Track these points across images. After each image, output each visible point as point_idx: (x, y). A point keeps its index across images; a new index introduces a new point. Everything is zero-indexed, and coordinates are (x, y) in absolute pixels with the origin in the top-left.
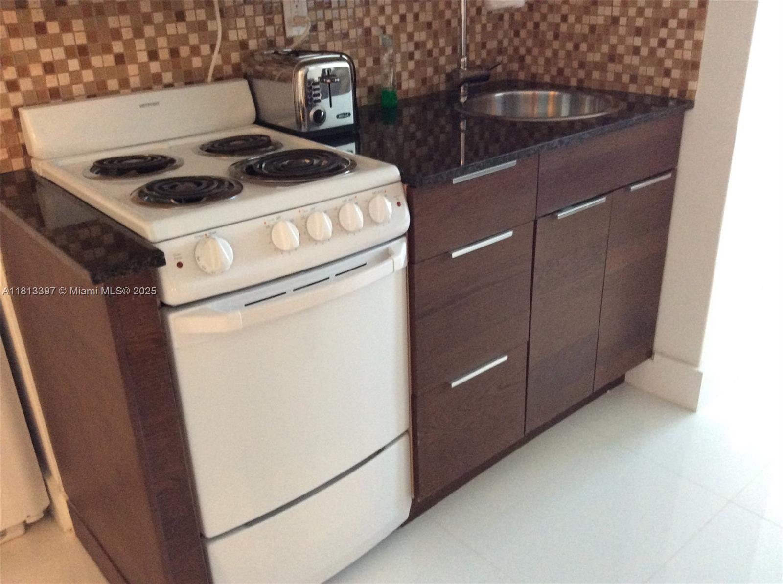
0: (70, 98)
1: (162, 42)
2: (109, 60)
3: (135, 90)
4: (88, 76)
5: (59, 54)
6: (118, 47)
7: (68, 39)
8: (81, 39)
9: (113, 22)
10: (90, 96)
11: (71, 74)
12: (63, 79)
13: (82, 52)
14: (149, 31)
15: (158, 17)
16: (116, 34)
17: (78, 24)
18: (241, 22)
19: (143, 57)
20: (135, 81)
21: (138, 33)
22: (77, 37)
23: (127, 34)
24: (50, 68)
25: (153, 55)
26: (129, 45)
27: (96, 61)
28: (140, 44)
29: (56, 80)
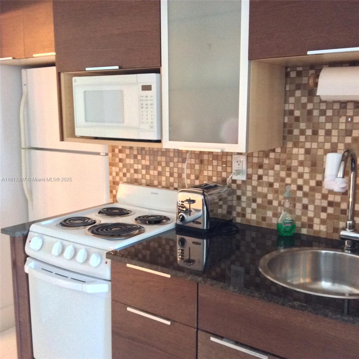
0: (140, 184)
1: (176, 170)
2: (156, 173)
3: (163, 187)
4: (148, 177)
5: (140, 167)
6: (160, 169)
7: (143, 162)
8: (148, 163)
9: (159, 159)
10: (148, 185)
11: (142, 175)
12: (140, 176)
13: (147, 168)
14: (171, 164)
15: (176, 160)
16: (159, 164)
17: (147, 157)
18: (210, 168)
19: (168, 174)
20: (164, 184)
21: (167, 165)
22: (146, 162)
23: (164, 164)
24: (136, 171)
25: (172, 175)
26: (163, 168)
27: (152, 172)
28: (168, 169)
29: (137, 176)
